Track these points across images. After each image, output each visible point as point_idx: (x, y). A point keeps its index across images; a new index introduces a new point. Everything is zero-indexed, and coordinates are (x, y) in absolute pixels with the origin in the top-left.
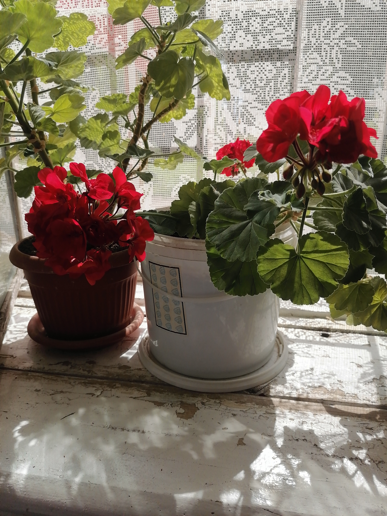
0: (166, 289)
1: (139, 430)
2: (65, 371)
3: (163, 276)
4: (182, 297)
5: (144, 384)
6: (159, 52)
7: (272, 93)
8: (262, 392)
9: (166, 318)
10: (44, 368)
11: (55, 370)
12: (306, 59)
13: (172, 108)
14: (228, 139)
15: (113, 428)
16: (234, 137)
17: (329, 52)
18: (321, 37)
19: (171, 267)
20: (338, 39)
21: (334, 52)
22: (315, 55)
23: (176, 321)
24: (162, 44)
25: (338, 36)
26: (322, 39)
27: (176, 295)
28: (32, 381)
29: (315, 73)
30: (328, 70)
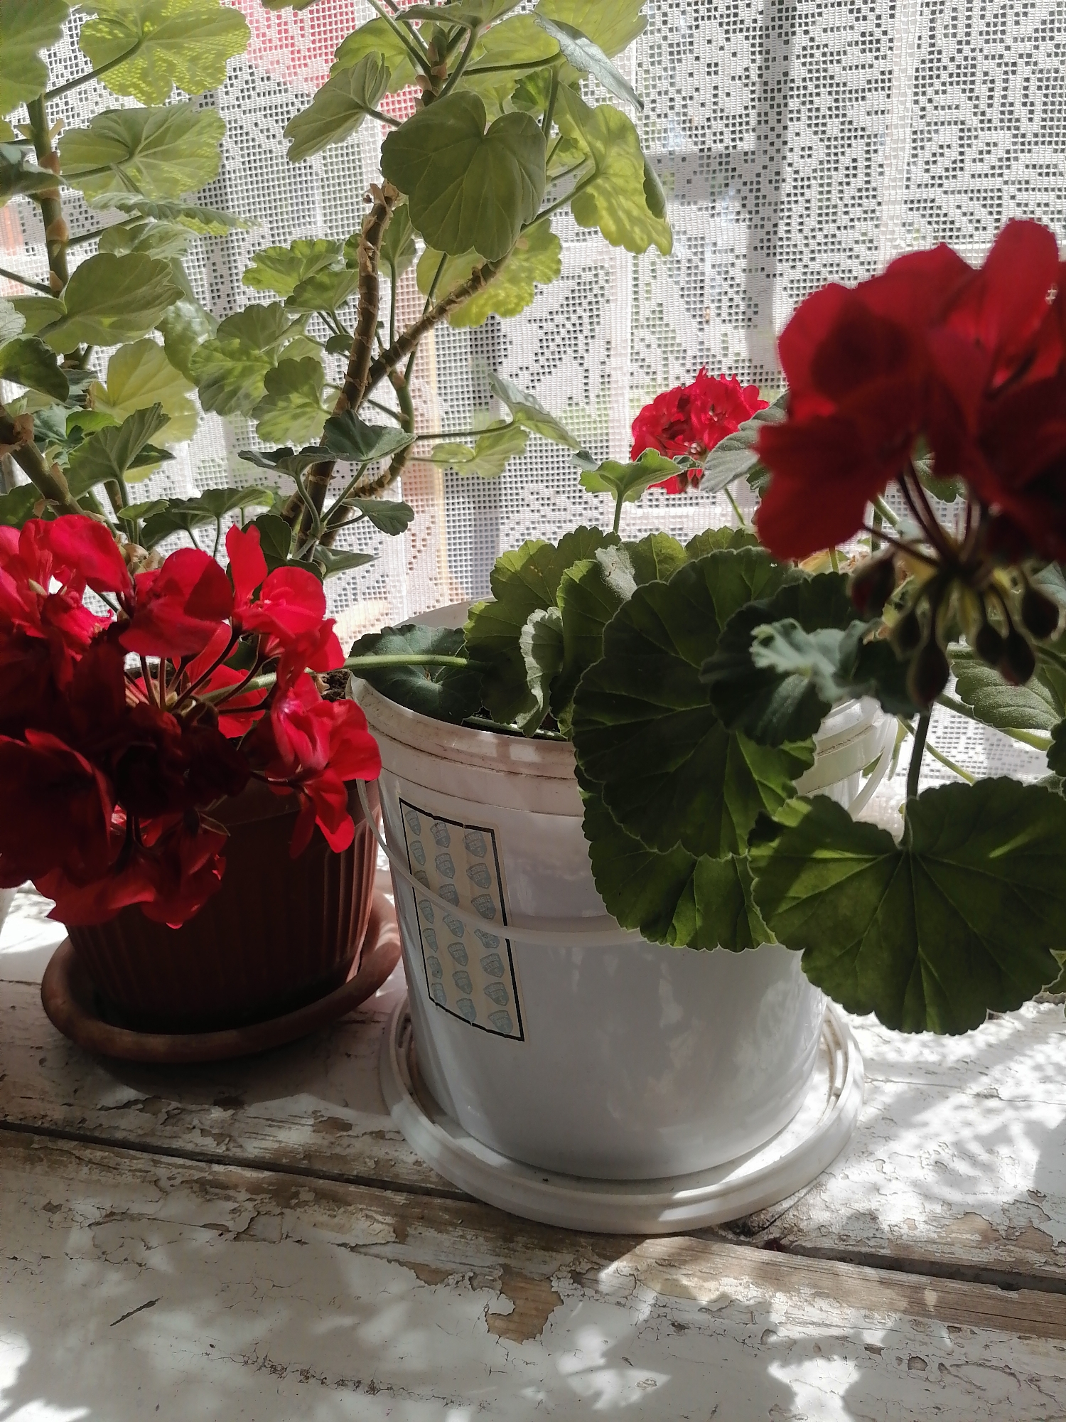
0: (455, 893)
1: (359, 1382)
2: (145, 1135)
3: (444, 850)
4: (506, 924)
5: (389, 1194)
6: (428, 97)
7: (811, 222)
8: (775, 1233)
9: (457, 984)
10: (84, 1120)
11: (117, 1128)
12: (923, 109)
13: (483, 282)
14: (671, 372)
15: (274, 1369)
16: (689, 366)
17: (999, 85)
18: (974, 34)
19: (468, 827)
20: (1029, 39)
21: (1016, 82)
22: (955, 94)
23: (489, 995)
24: (434, 71)
25: (1030, 29)
26: (978, 41)
27: (487, 914)
28: (39, 1168)
29: (952, 154)
30: (995, 144)
